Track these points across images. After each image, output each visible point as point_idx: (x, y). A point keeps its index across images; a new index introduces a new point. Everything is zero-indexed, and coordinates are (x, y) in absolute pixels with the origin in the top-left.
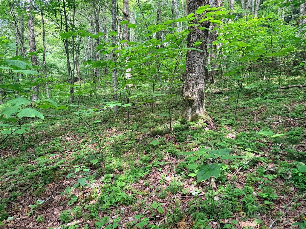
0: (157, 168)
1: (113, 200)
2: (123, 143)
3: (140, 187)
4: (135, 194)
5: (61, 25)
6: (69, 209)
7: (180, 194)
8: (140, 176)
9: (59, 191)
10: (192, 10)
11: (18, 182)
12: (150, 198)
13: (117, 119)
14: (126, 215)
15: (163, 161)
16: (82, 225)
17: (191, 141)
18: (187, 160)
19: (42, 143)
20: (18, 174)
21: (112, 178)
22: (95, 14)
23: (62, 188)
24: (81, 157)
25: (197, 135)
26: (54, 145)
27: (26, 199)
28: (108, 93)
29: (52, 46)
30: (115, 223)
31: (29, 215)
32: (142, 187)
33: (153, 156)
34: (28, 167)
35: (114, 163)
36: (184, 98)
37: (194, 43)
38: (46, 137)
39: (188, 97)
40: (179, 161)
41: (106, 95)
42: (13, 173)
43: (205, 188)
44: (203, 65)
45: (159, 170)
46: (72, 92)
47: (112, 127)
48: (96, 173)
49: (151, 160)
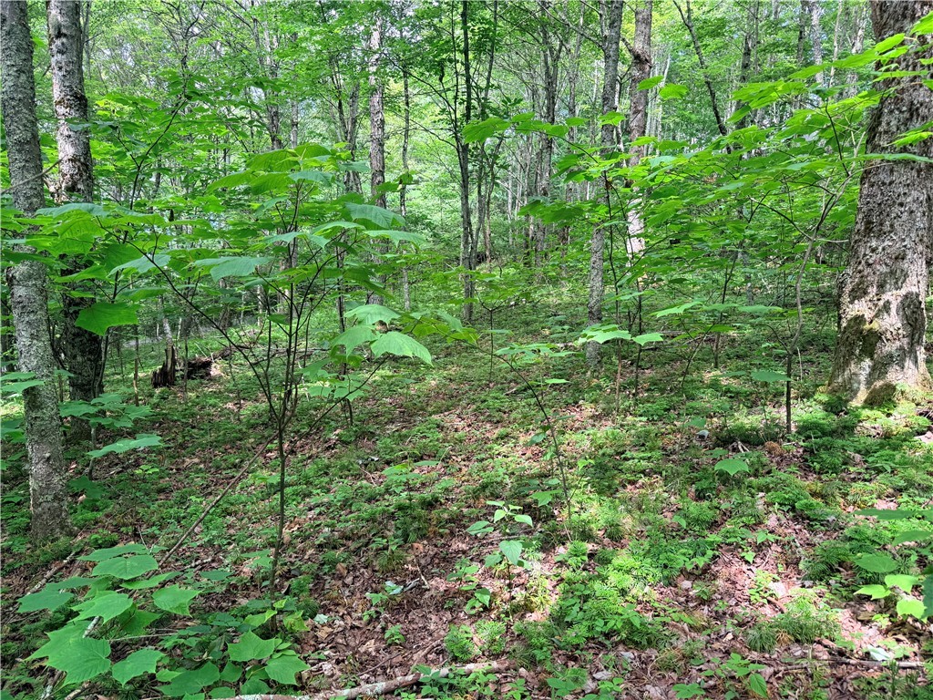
0: (740, 550)
1: (596, 623)
2: (618, 454)
3: (683, 599)
4: (667, 620)
5: (455, 102)
6: (468, 622)
7: (826, 646)
8: (681, 565)
9: (438, 567)
10: (892, 22)
11: (339, 526)
12: (717, 639)
13: (597, 378)
14: (637, 678)
15: (759, 529)
16: (506, 677)
17: (867, 477)
18: (851, 539)
19: (393, 427)
20: (339, 504)
21: (591, 556)
22: (546, 63)
23: (446, 561)
24: (499, 479)
25: (892, 458)
26: (425, 437)
27: (358, 574)
28: (566, 299)
29: (423, 165)
30: (607, 692)
31: (366, 618)
32: (687, 601)
33: (723, 507)
34: (361, 487)
35: (593, 511)
36: (844, 325)
37: (903, 134)
38: (404, 412)
39: (859, 320)
40: (821, 538)
41: (560, 304)
42: (326, 500)
43: (924, 644)
44: (924, 213)
45: (747, 558)
46: (470, 292)
47: (581, 402)
48: (541, 532)
49: (716, 522)
